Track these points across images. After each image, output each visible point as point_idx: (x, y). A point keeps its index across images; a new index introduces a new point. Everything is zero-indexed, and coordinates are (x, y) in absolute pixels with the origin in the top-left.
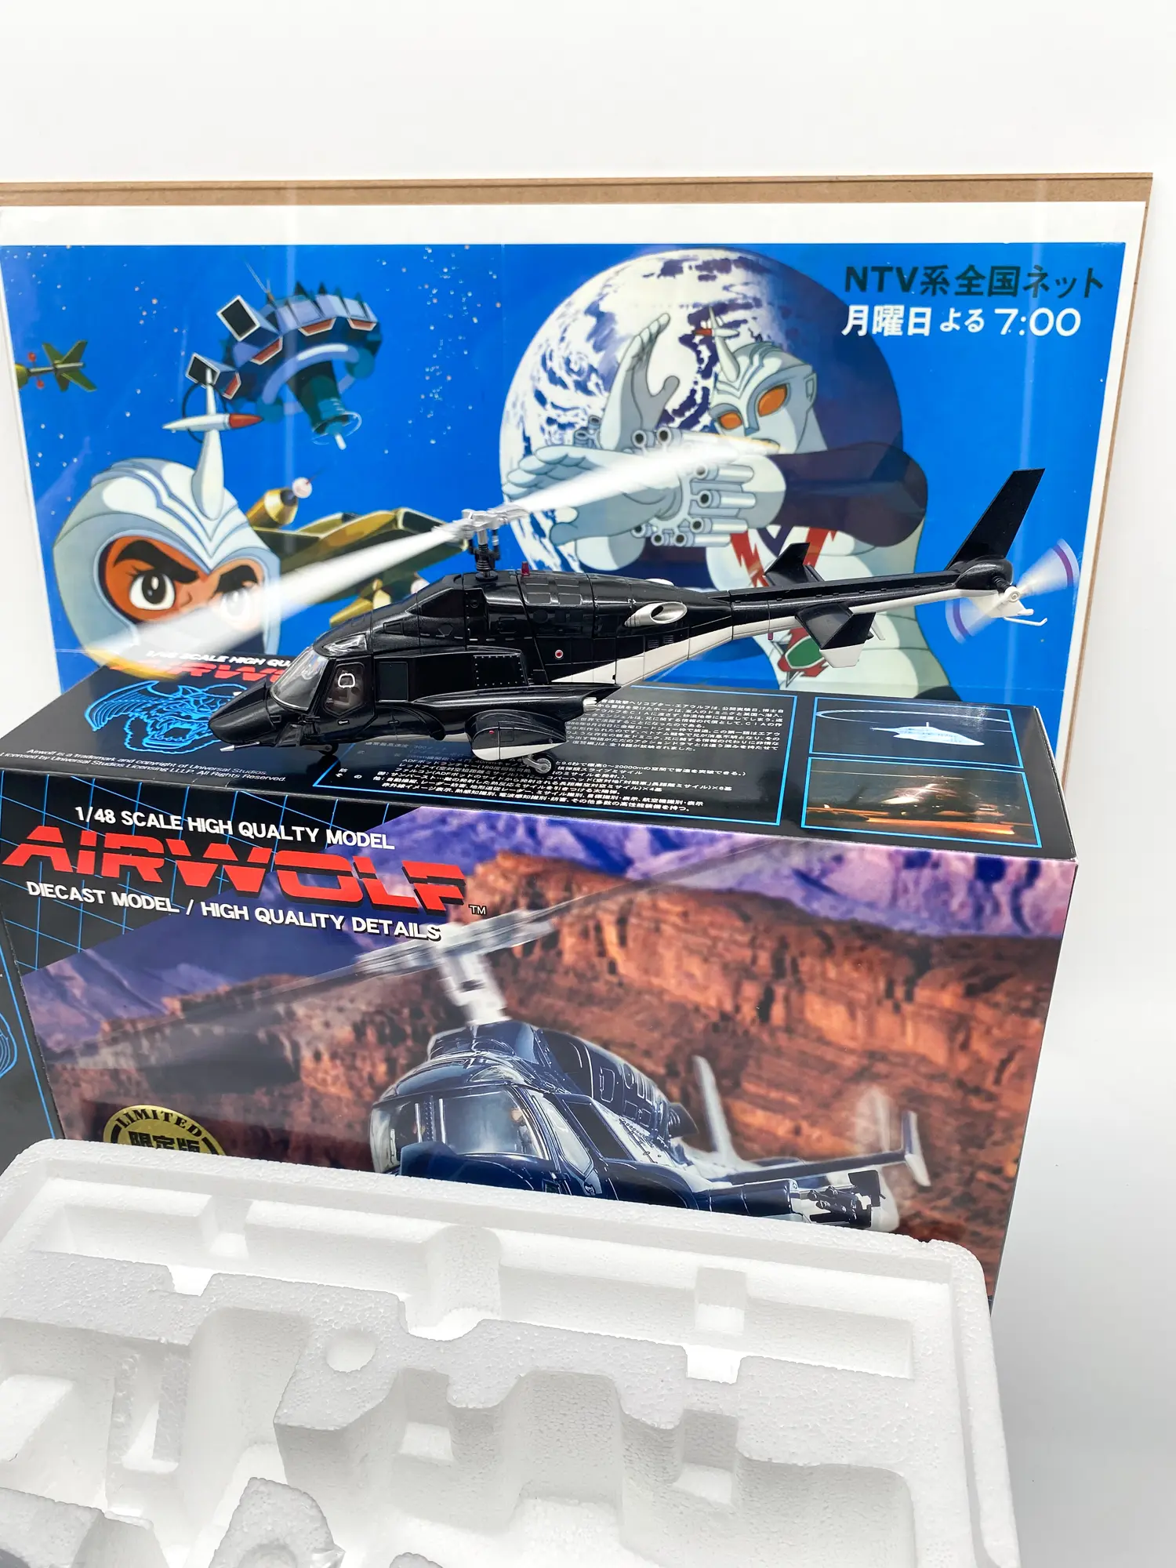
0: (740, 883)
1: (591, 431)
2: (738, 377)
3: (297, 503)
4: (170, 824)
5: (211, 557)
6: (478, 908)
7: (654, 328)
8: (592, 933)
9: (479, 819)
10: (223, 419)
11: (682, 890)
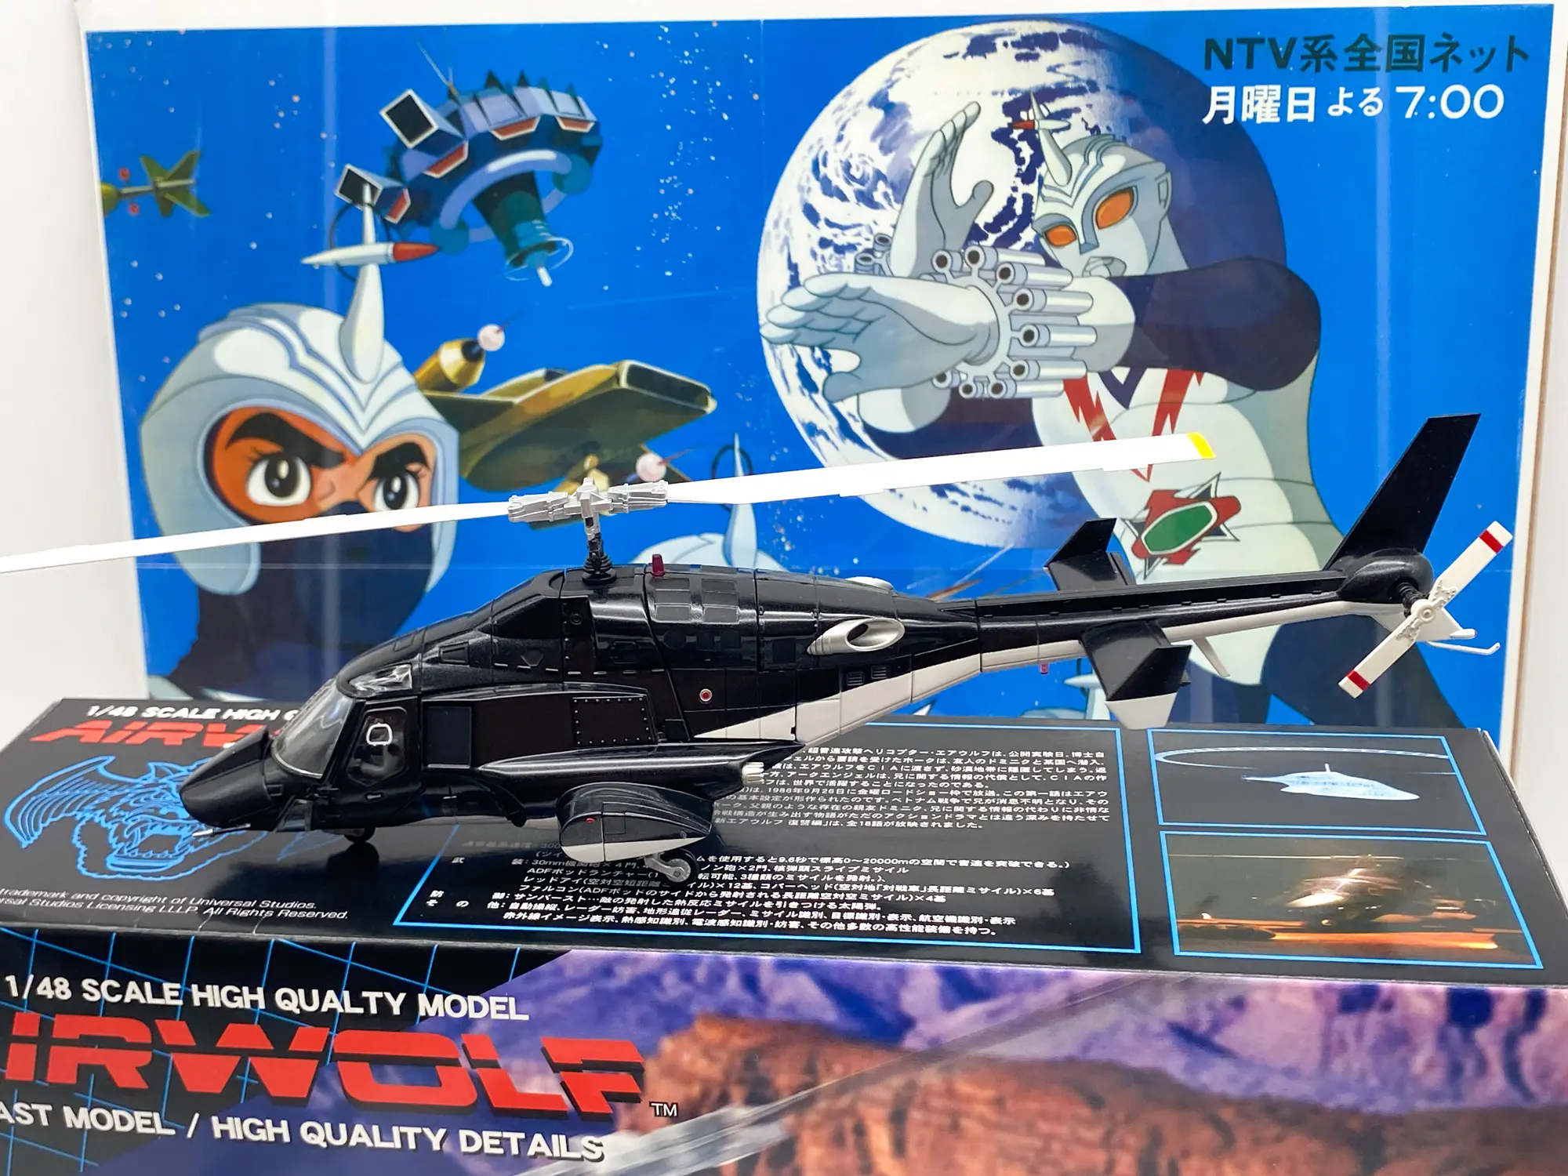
0: (1086, 1048)
2: (1069, 180)
4: (162, 997)
5: (363, 432)
6: (665, 1106)
7: (959, 123)
8: (850, 1139)
9: (667, 965)
11: (992, 1062)
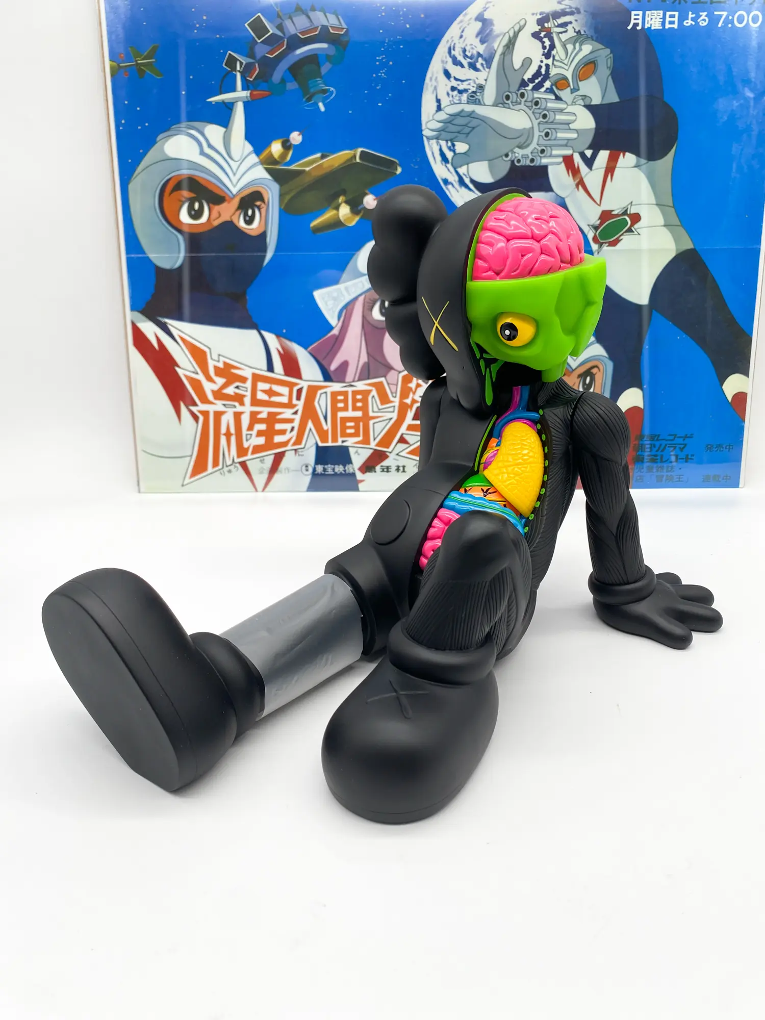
1: (478, 94)
2: (566, 57)
3: (293, 148)
5: (234, 186)
7: (517, 28)
10: (246, 94)
